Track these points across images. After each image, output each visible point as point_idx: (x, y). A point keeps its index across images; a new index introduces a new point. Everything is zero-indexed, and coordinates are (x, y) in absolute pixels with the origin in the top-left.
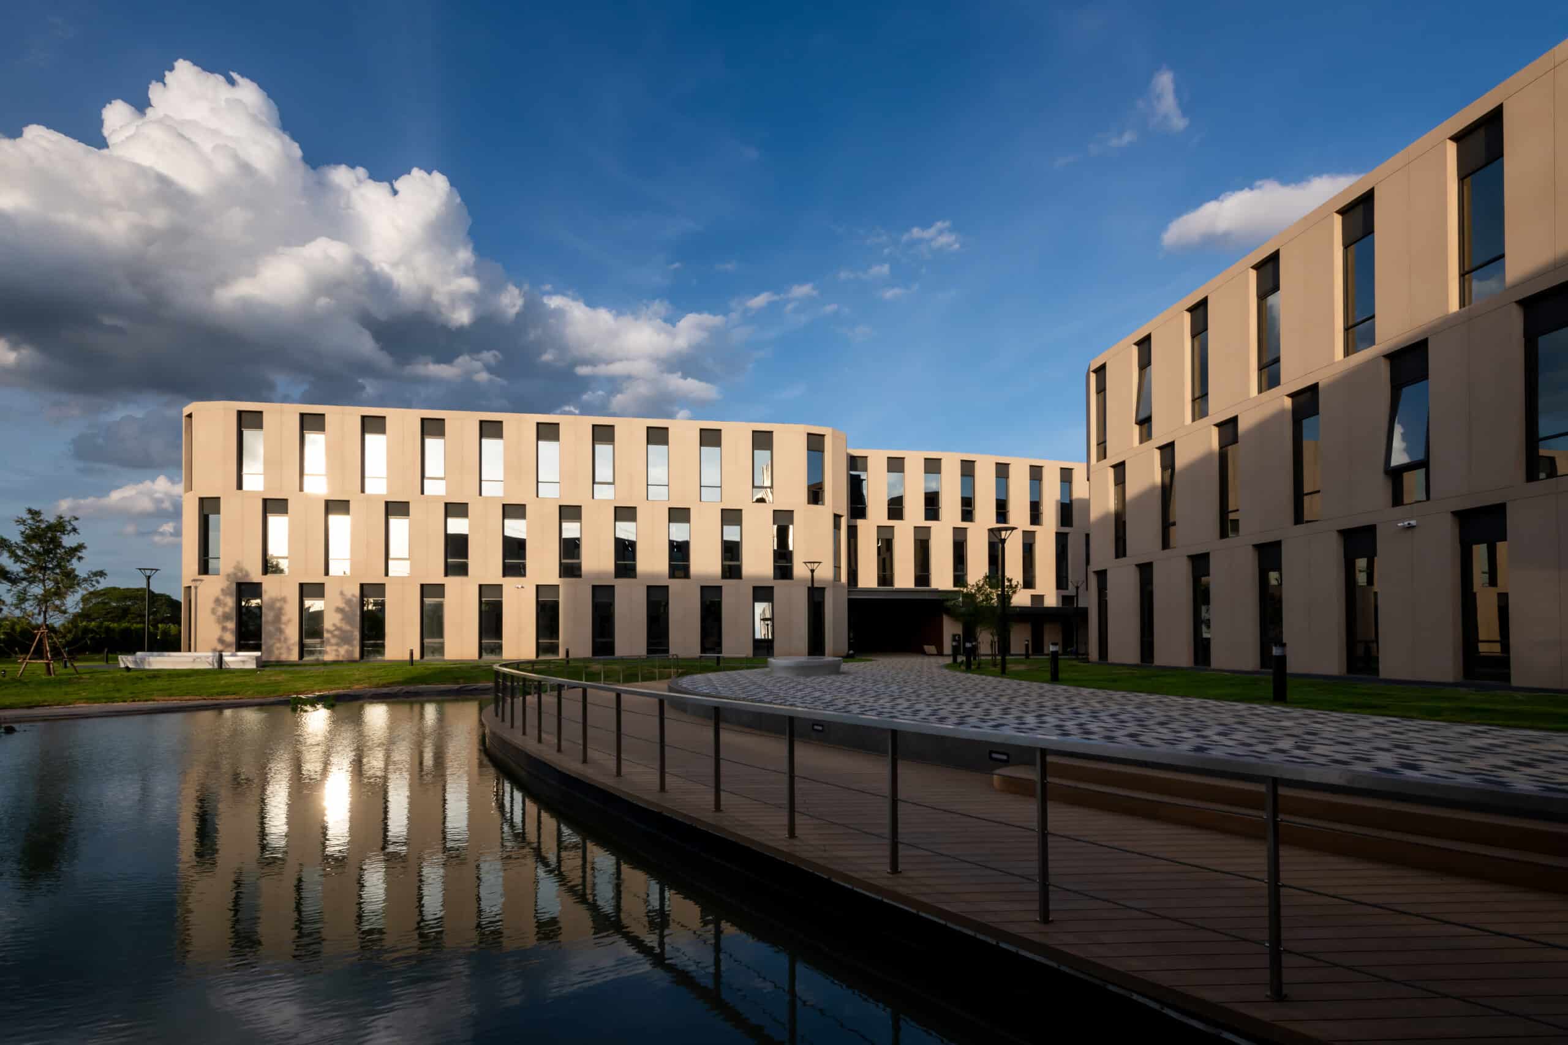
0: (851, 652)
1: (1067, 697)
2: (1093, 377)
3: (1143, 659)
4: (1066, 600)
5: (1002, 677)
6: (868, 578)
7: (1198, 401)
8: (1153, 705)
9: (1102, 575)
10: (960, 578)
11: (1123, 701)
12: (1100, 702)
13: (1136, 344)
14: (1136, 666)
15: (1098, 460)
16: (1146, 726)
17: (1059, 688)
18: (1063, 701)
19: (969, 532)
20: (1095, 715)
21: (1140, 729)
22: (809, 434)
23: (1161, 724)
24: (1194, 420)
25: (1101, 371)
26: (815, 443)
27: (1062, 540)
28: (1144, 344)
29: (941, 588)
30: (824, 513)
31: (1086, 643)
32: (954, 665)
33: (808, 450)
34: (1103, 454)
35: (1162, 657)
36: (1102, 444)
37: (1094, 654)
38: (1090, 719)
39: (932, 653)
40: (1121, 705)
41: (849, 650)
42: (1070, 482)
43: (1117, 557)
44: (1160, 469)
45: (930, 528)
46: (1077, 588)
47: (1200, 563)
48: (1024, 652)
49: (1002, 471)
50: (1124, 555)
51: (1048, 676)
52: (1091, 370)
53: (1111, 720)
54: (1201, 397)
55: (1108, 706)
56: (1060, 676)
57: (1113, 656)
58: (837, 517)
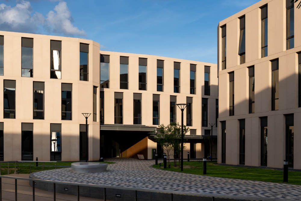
0: (102, 158)
1: (211, 182)
2: (220, 29)
3: (240, 163)
4: (207, 132)
5: (182, 172)
6: (110, 119)
7: (263, 48)
8: (242, 184)
9: (224, 123)
10: (156, 121)
11: (232, 183)
12: (224, 183)
13: (239, 18)
14: (237, 166)
15: (223, 69)
16: (239, 192)
17: (207, 178)
18: (210, 183)
19: (161, 96)
20: (222, 189)
21: (237, 193)
22: (81, 43)
23: (244, 191)
24: (262, 57)
25: (224, 27)
26: (84, 49)
27: (205, 102)
28: (242, 18)
29: (147, 125)
30: (88, 86)
31: (216, 154)
32: (157, 166)
33: (80, 52)
34: (225, 67)
35: (249, 162)
36: (224, 61)
37: (219, 160)
38: (221, 190)
39: (142, 159)
40: (232, 184)
41: (100, 157)
42: (209, 73)
43: (230, 115)
44: (248, 77)
45: (141, 94)
46: (212, 127)
47: (264, 120)
48: (187, 158)
49: (177, 66)
50: (233, 115)
51: (202, 171)
52: (220, 25)
53: (228, 190)
54: (265, 47)
55: (227, 185)
56: (207, 171)
57: (228, 162)
58: (95, 87)
